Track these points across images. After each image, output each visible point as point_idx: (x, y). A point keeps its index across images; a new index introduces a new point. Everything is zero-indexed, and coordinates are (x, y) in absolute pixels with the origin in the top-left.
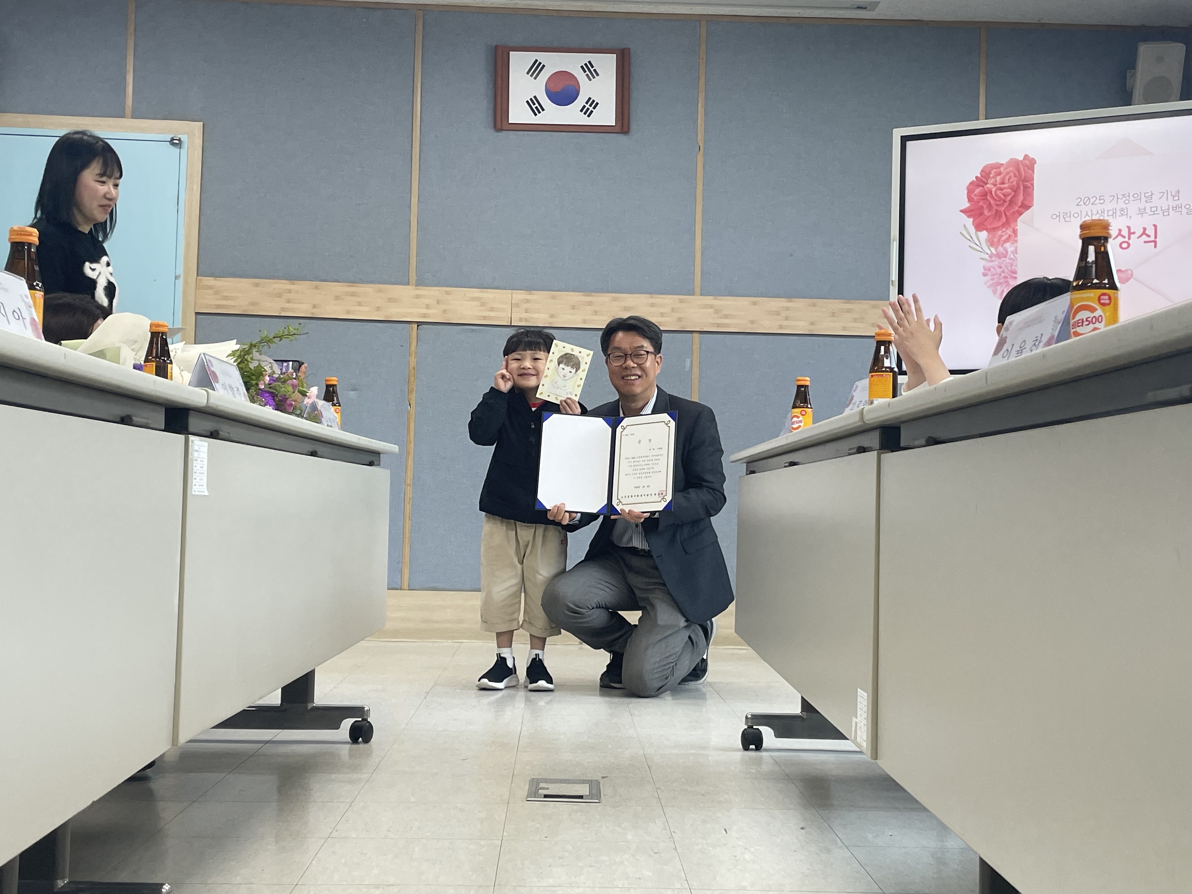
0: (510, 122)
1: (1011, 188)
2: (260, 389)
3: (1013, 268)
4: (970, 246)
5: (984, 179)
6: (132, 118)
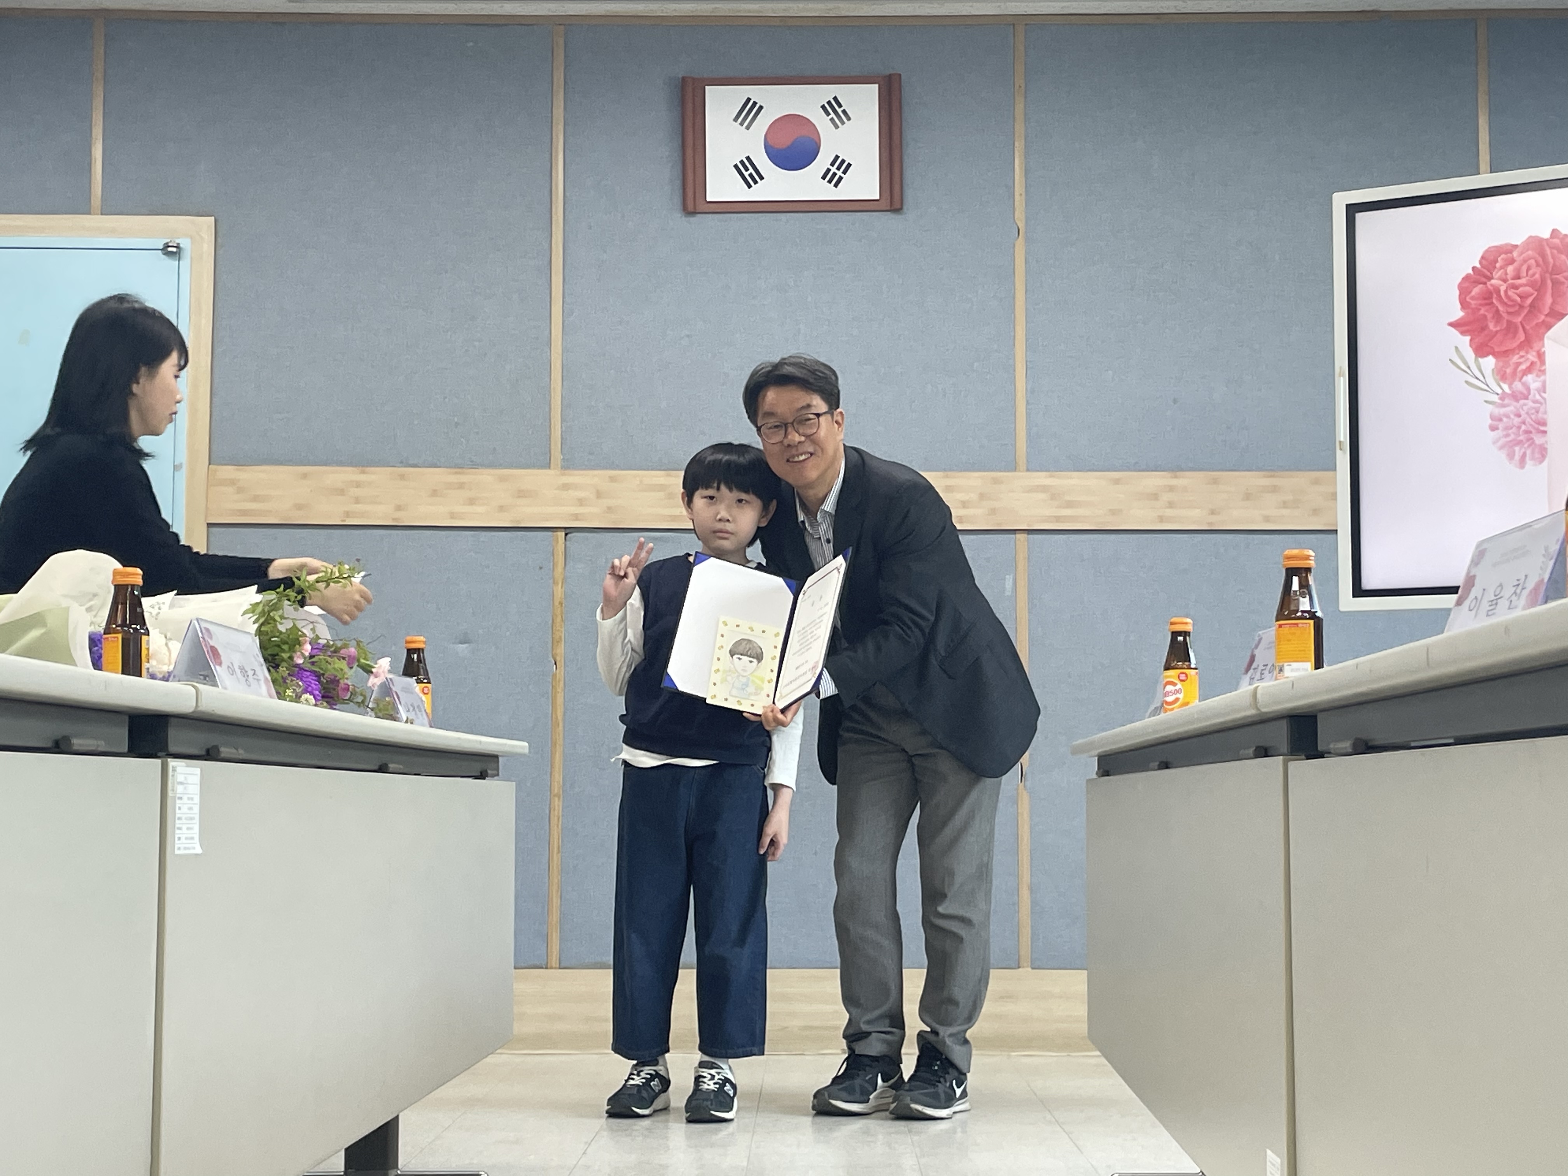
0: (708, 200)
1: (1532, 284)
2: (297, 666)
3: (1540, 415)
4: (1467, 382)
5: (1486, 271)
6: (102, 214)
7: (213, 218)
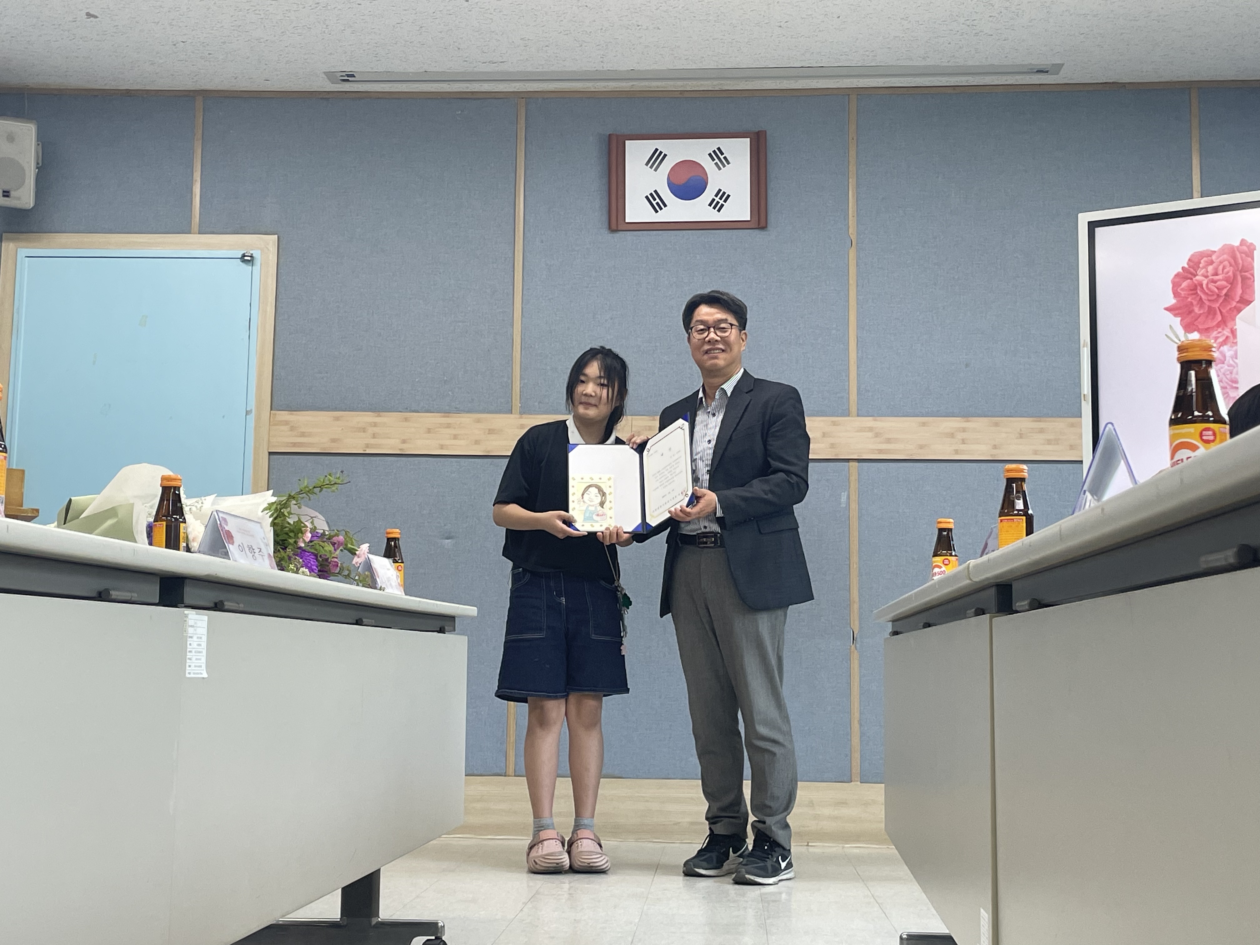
0: (627, 221)
1: (1227, 280)
2: (300, 548)
3: (1233, 376)
5: (1192, 270)
6: (199, 233)
7: (276, 236)
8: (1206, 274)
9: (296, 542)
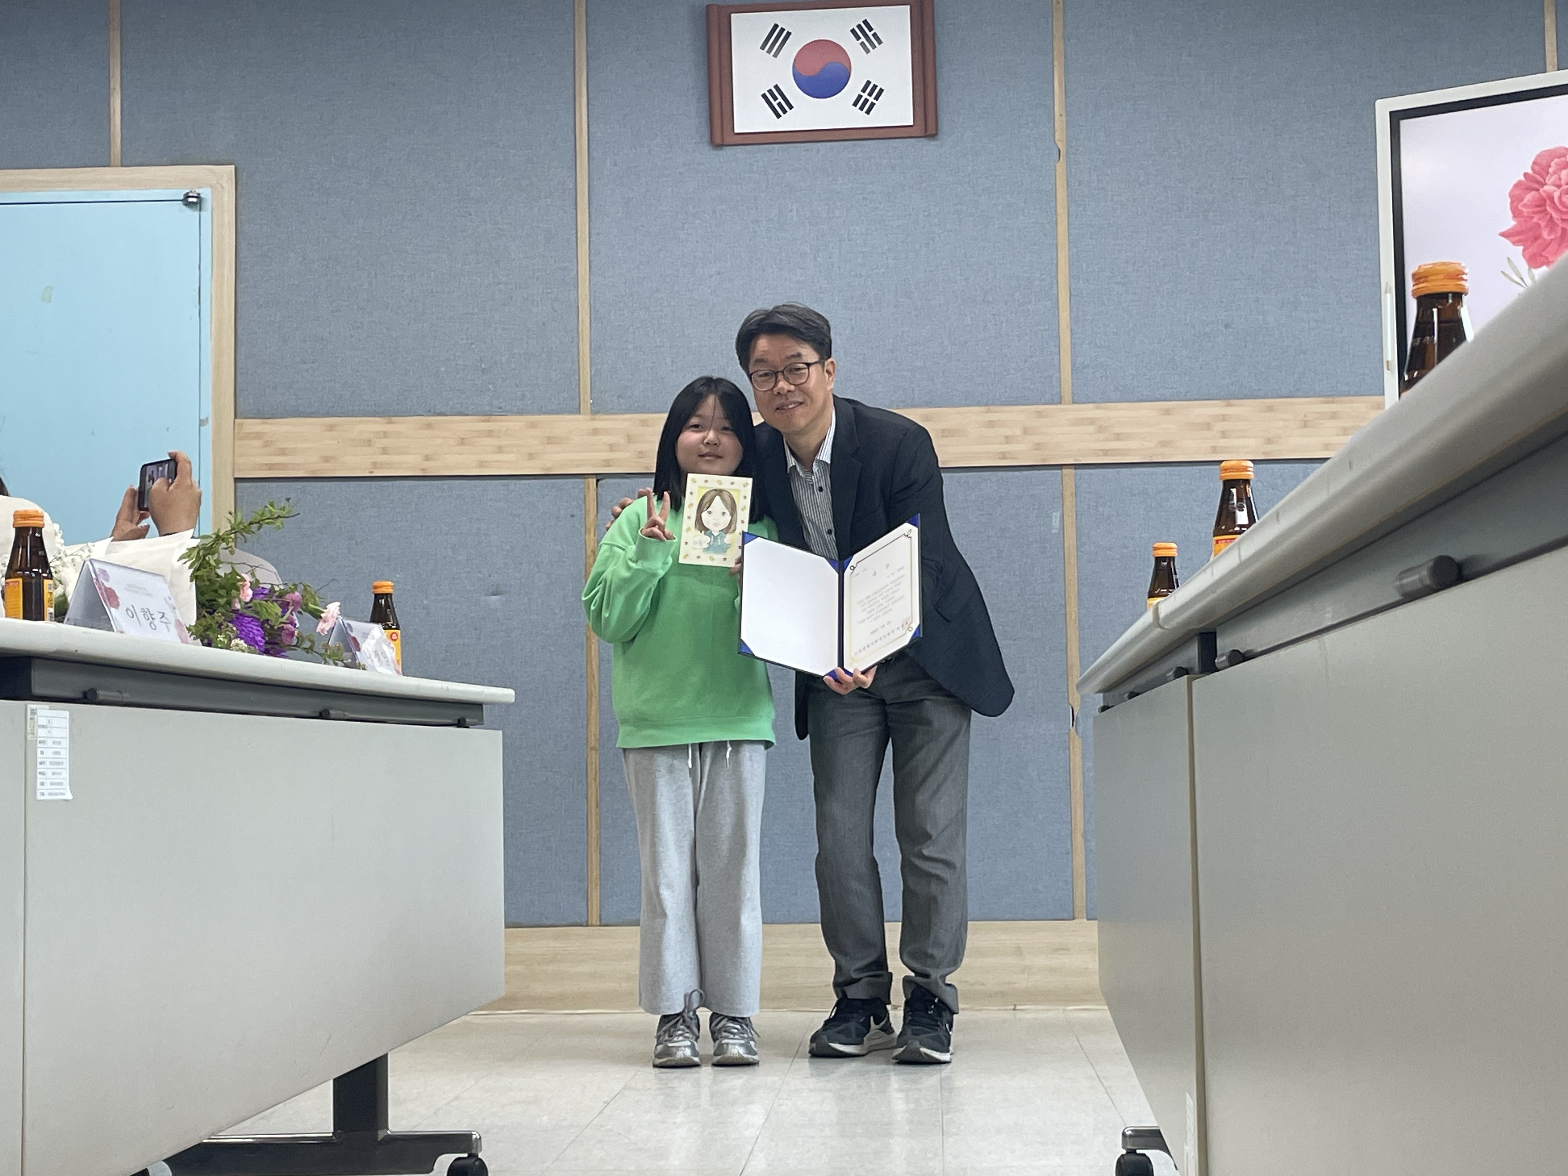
0: (736, 131)
2: (236, 611)
5: (1538, 178)
6: (122, 166)
7: (233, 167)
8: (1558, 183)
9: (229, 603)
